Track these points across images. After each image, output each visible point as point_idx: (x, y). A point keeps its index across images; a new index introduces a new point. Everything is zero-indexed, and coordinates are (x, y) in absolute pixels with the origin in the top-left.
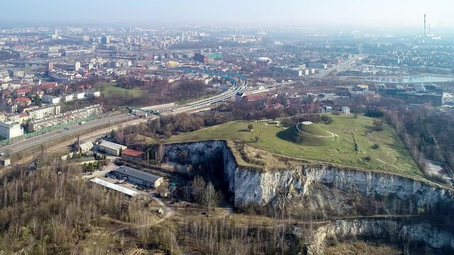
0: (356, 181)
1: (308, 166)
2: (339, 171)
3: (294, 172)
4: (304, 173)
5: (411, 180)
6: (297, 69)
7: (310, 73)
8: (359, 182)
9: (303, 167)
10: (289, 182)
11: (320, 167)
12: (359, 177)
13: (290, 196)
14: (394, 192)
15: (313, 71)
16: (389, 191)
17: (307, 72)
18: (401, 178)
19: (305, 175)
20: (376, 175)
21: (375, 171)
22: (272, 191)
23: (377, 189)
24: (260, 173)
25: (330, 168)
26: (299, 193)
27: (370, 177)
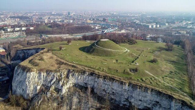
0: (113, 89)
1: (73, 71)
2: (98, 78)
3: (59, 74)
4: (67, 77)
5: (171, 98)
6: (149, 25)
7: (156, 27)
8: (116, 90)
9: (69, 70)
10: (52, 83)
11: (84, 72)
12: (115, 86)
13: (49, 95)
14: (150, 106)
15: (158, 26)
16: (145, 105)
17: (154, 26)
18: (159, 93)
19: (68, 78)
20: (134, 87)
21: (133, 82)
22: (35, 88)
23: (132, 100)
24: (27, 72)
25: (92, 74)
26: (58, 93)
27: (126, 87)
